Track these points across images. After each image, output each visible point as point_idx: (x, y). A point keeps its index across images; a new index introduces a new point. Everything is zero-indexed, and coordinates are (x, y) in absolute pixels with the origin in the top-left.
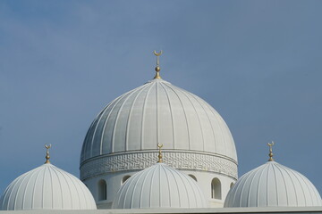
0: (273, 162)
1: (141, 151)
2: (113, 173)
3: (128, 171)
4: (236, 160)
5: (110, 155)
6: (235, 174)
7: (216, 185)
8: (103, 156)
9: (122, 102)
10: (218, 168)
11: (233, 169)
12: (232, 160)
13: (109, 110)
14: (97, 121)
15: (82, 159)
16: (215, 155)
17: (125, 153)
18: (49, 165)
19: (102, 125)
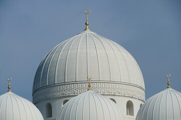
0: (170, 89)
1: (76, 82)
2: (56, 98)
3: (67, 97)
4: (144, 87)
5: (54, 85)
6: (143, 98)
7: (130, 105)
8: (49, 86)
9: (62, 47)
10: (131, 94)
11: (142, 94)
12: (141, 88)
13: (53, 53)
14: (44, 61)
15: (34, 88)
16: (129, 84)
17: (65, 84)
18: (10, 93)
19: (48, 64)
